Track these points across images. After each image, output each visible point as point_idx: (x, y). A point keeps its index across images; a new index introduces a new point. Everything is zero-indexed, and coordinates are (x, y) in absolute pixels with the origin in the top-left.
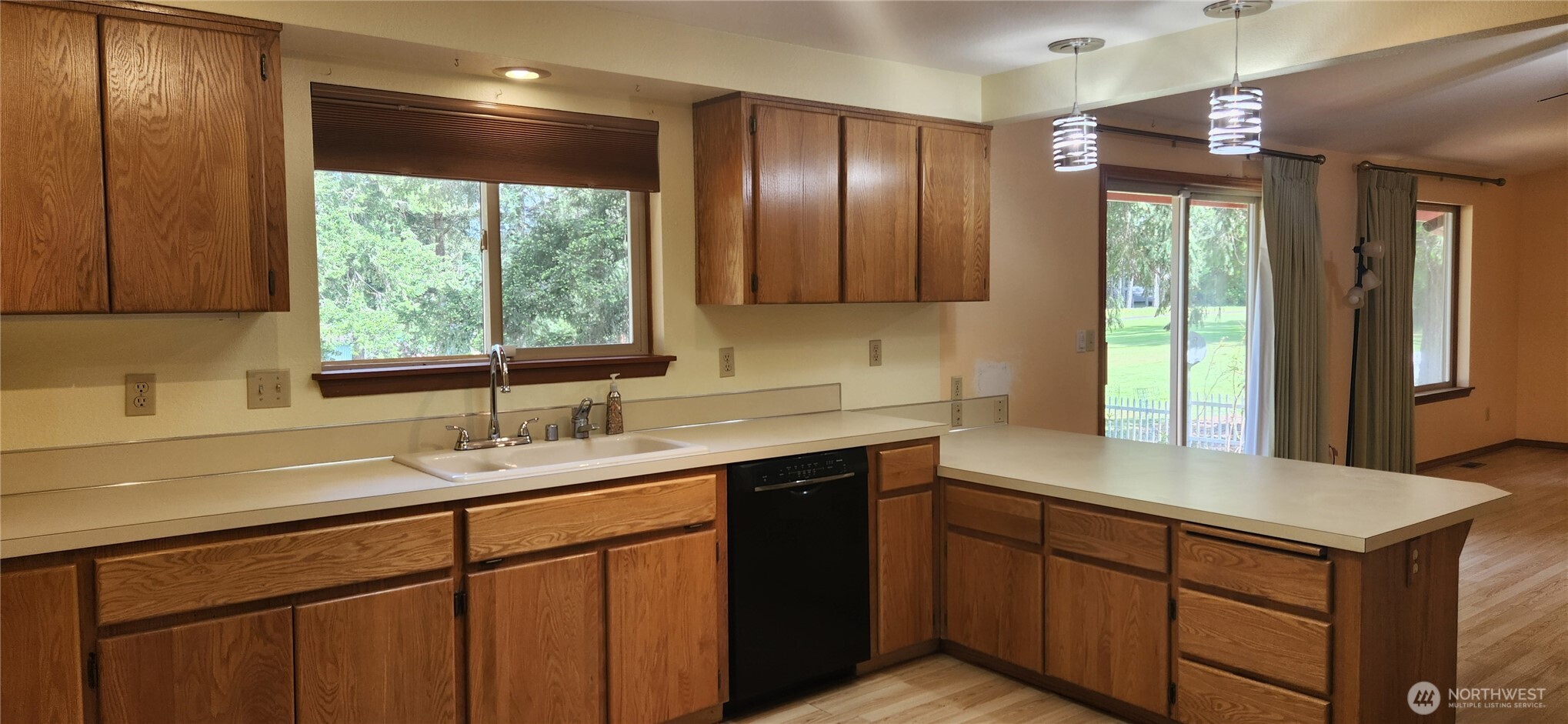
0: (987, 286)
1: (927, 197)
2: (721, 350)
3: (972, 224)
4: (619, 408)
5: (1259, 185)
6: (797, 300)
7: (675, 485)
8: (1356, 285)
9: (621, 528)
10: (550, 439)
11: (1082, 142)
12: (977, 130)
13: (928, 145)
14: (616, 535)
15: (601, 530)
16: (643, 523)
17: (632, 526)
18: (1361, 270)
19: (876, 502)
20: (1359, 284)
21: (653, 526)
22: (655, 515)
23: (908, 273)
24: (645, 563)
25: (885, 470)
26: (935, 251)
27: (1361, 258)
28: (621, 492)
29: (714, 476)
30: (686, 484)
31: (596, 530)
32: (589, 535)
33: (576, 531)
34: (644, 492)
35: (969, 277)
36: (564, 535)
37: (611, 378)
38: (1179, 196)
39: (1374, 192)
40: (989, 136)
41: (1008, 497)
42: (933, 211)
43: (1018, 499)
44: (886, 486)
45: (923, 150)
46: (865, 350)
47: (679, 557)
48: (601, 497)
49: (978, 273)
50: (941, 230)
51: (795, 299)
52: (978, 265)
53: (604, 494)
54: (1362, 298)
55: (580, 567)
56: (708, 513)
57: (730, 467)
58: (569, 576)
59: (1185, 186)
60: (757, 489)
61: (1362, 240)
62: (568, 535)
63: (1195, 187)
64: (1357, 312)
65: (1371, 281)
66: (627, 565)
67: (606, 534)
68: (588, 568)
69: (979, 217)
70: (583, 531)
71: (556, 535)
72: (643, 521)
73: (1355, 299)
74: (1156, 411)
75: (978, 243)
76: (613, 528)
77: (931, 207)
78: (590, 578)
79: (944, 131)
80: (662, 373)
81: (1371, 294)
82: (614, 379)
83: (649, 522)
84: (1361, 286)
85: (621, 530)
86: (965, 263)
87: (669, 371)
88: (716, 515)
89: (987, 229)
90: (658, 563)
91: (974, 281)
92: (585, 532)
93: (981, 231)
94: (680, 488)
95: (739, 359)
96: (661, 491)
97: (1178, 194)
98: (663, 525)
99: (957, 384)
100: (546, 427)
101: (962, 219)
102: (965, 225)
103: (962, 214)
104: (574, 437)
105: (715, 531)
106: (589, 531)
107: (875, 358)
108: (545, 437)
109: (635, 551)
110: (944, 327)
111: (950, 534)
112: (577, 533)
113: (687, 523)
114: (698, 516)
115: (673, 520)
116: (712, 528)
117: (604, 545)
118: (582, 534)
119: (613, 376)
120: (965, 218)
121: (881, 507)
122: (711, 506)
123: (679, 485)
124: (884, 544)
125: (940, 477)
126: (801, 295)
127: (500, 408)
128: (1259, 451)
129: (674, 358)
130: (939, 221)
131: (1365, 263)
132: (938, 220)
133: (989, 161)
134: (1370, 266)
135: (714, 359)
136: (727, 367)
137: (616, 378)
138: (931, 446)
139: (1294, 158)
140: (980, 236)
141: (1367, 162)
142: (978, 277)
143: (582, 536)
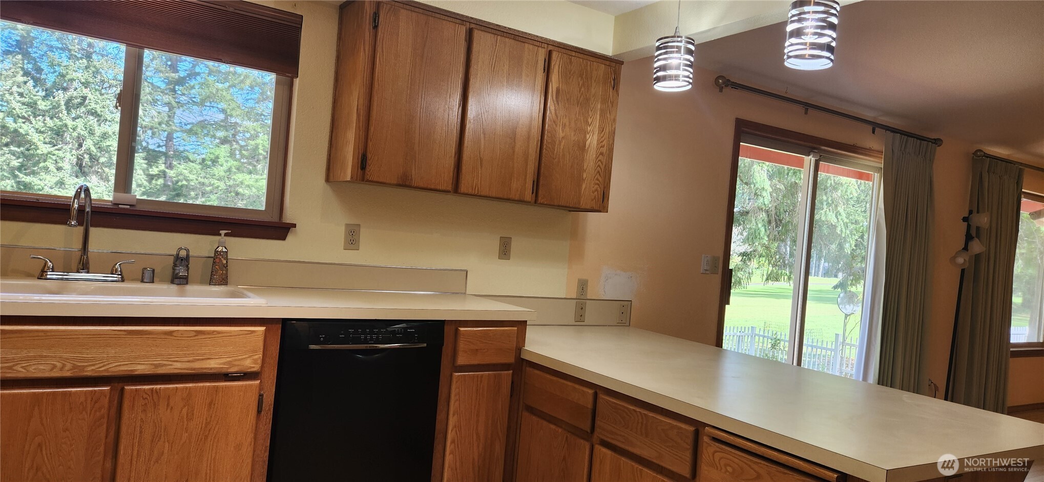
0: (605, 200)
1: (551, 112)
2: (347, 225)
3: (595, 142)
4: (225, 262)
5: (881, 156)
6: (407, 183)
7: (214, 331)
8: (963, 249)
9: (139, 367)
10: (145, 281)
11: (679, 61)
12: (608, 63)
13: (557, 67)
14: (136, 373)
15: (116, 366)
16: (171, 365)
17: (156, 366)
18: (969, 238)
19: (451, 375)
20: (966, 248)
21: (181, 369)
22: (186, 359)
23: (526, 176)
24: (168, 405)
25: (462, 345)
26: (556, 160)
27: (969, 227)
28: (146, 331)
29: (263, 328)
30: (230, 332)
31: (111, 366)
32: (101, 369)
33: (86, 364)
34: (175, 334)
35: (588, 188)
36: (69, 366)
37: (220, 235)
38: (810, 157)
39: (985, 175)
40: (620, 69)
41: (569, 383)
42: (556, 125)
43: (577, 386)
44: (461, 360)
45: (551, 71)
46: (496, 245)
47: (210, 404)
48: (119, 333)
49: (597, 186)
50: (563, 144)
51: (404, 183)
52: (597, 179)
53: (124, 331)
54: (967, 260)
55: (86, 401)
56: (251, 363)
57: (285, 322)
58: (71, 408)
59: (815, 148)
60: (312, 347)
61: (971, 212)
62: (75, 367)
63: (825, 151)
64: (963, 270)
65: (977, 247)
66: (146, 404)
67: (122, 371)
68: (96, 402)
69: (602, 137)
70: (93, 365)
71: (59, 365)
72: (170, 363)
73: (960, 260)
74: (824, 348)
75: (599, 161)
76: (133, 365)
77: (554, 122)
78: (98, 413)
79: (573, 58)
80: (283, 238)
81: (977, 257)
82: (223, 235)
83: (178, 365)
84: (967, 250)
85: (141, 368)
86: (585, 176)
87: (290, 237)
88: (262, 367)
89: (611, 150)
90: (185, 406)
91: (593, 192)
92: (97, 366)
93: (604, 150)
94: (220, 335)
95: (365, 235)
96: (195, 336)
97: (809, 156)
98: (194, 369)
99: (583, 285)
100: (143, 269)
101: (585, 137)
102: (588, 143)
103: (585, 133)
104: (172, 282)
105: (258, 382)
106: (102, 365)
107: (505, 252)
108: (141, 278)
109: (157, 392)
110: (575, 235)
111: (526, 414)
112: (87, 366)
113: (224, 371)
114: (238, 365)
115: (208, 366)
116: (258, 379)
117: (119, 381)
118: (93, 368)
119: (223, 232)
120: (588, 136)
121: (454, 380)
122: (256, 357)
123: (219, 332)
124: (454, 415)
125: (523, 359)
126: (411, 179)
127: (93, 247)
128: (865, 378)
129: (294, 226)
130: (562, 135)
131: (973, 233)
132: (560, 134)
133: (617, 91)
134: (978, 236)
135: (340, 232)
136: (352, 240)
137: (226, 235)
138: (516, 328)
139: (912, 137)
140: (602, 154)
141: (980, 151)
142: (596, 190)
143: (93, 370)
